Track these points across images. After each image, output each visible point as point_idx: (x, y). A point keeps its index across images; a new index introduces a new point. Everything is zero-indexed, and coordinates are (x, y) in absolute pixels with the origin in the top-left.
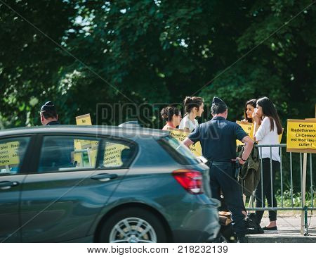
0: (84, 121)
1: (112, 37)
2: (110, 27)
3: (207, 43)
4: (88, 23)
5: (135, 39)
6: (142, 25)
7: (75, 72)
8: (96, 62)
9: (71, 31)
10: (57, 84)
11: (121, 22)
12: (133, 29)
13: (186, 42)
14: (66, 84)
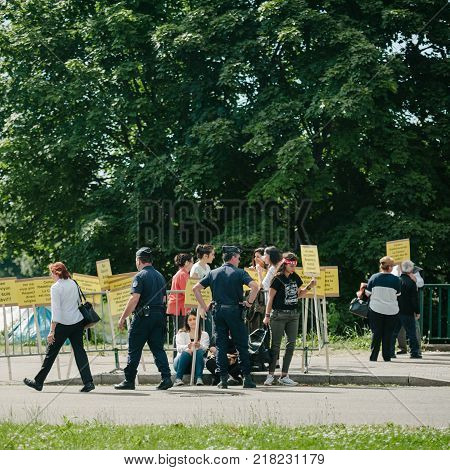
0: (103, 266)
1: (131, 189)
2: (130, 179)
3: (218, 195)
4: (109, 176)
5: (152, 191)
6: (158, 179)
7: (97, 220)
8: (116, 211)
9: (94, 183)
10: (80, 231)
11: (139, 175)
12: (150, 182)
13: (199, 194)
14: (89, 232)
